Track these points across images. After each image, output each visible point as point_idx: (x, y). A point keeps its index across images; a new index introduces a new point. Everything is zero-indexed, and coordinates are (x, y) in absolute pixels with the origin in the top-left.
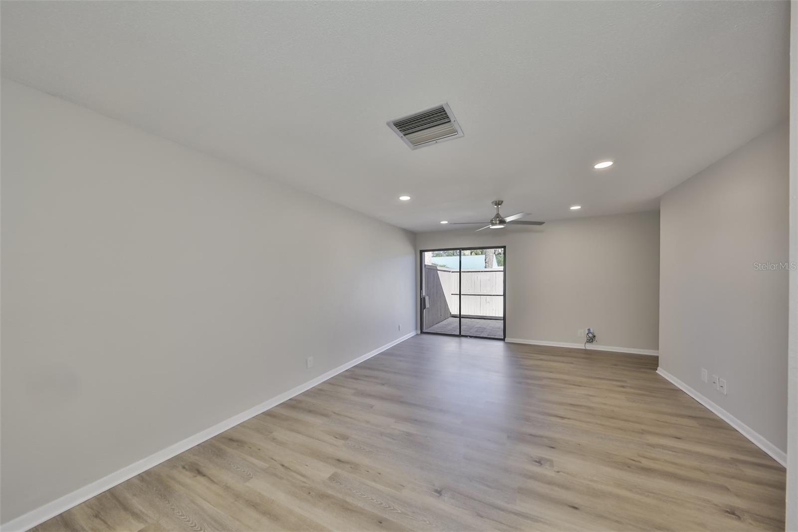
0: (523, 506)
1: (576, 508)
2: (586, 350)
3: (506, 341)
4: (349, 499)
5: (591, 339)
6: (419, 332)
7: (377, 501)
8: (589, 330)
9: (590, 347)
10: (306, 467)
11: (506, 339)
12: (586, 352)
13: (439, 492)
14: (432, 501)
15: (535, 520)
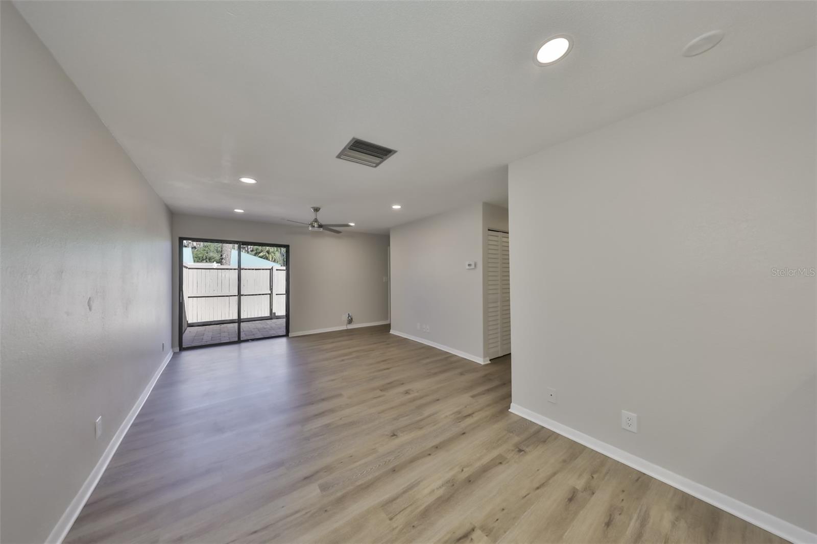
0: (427, 412)
1: (438, 400)
2: (348, 329)
3: (290, 336)
4: (360, 483)
5: (350, 321)
6: (177, 349)
7: (375, 467)
8: (349, 314)
9: (350, 327)
10: (284, 508)
11: (290, 334)
12: (347, 331)
13: (394, 435)
14: (397, 442)
15: (436, 413)
